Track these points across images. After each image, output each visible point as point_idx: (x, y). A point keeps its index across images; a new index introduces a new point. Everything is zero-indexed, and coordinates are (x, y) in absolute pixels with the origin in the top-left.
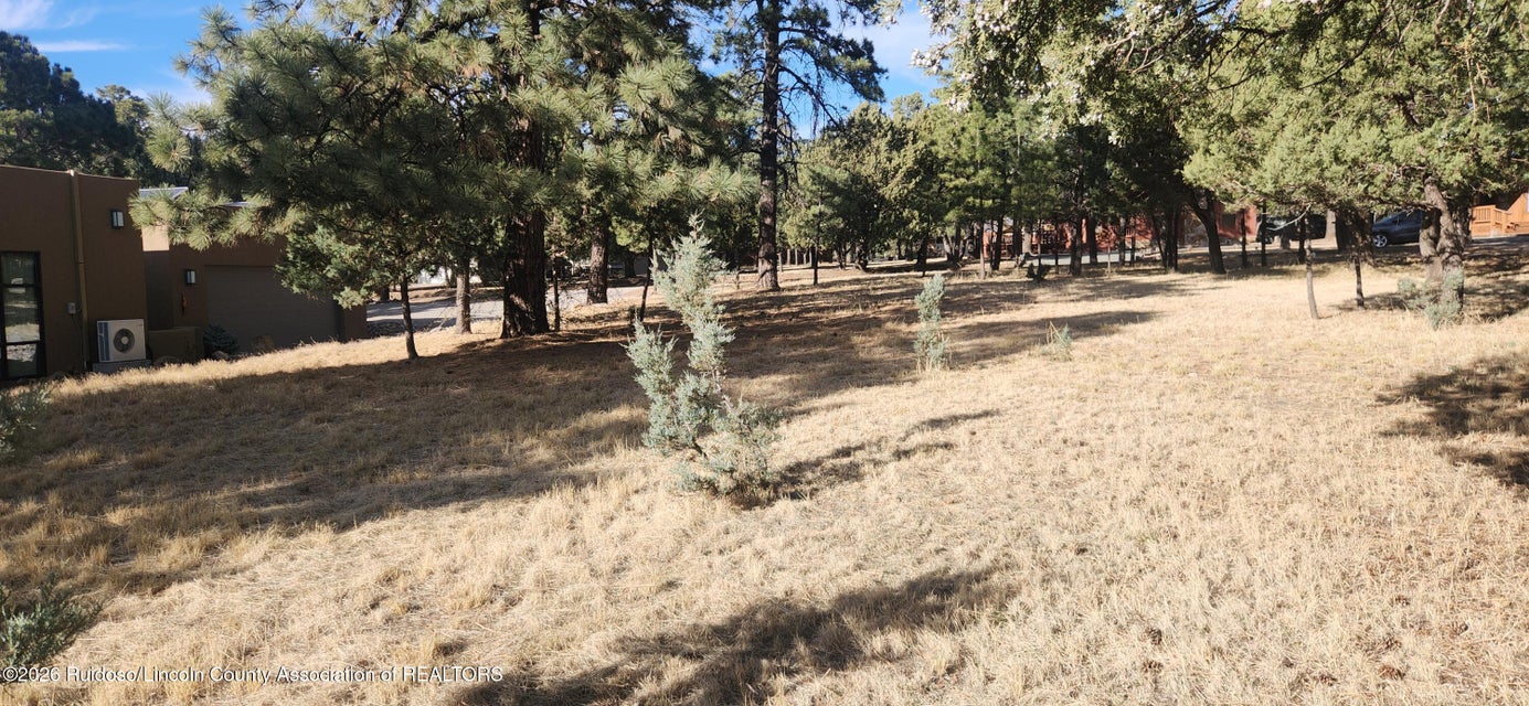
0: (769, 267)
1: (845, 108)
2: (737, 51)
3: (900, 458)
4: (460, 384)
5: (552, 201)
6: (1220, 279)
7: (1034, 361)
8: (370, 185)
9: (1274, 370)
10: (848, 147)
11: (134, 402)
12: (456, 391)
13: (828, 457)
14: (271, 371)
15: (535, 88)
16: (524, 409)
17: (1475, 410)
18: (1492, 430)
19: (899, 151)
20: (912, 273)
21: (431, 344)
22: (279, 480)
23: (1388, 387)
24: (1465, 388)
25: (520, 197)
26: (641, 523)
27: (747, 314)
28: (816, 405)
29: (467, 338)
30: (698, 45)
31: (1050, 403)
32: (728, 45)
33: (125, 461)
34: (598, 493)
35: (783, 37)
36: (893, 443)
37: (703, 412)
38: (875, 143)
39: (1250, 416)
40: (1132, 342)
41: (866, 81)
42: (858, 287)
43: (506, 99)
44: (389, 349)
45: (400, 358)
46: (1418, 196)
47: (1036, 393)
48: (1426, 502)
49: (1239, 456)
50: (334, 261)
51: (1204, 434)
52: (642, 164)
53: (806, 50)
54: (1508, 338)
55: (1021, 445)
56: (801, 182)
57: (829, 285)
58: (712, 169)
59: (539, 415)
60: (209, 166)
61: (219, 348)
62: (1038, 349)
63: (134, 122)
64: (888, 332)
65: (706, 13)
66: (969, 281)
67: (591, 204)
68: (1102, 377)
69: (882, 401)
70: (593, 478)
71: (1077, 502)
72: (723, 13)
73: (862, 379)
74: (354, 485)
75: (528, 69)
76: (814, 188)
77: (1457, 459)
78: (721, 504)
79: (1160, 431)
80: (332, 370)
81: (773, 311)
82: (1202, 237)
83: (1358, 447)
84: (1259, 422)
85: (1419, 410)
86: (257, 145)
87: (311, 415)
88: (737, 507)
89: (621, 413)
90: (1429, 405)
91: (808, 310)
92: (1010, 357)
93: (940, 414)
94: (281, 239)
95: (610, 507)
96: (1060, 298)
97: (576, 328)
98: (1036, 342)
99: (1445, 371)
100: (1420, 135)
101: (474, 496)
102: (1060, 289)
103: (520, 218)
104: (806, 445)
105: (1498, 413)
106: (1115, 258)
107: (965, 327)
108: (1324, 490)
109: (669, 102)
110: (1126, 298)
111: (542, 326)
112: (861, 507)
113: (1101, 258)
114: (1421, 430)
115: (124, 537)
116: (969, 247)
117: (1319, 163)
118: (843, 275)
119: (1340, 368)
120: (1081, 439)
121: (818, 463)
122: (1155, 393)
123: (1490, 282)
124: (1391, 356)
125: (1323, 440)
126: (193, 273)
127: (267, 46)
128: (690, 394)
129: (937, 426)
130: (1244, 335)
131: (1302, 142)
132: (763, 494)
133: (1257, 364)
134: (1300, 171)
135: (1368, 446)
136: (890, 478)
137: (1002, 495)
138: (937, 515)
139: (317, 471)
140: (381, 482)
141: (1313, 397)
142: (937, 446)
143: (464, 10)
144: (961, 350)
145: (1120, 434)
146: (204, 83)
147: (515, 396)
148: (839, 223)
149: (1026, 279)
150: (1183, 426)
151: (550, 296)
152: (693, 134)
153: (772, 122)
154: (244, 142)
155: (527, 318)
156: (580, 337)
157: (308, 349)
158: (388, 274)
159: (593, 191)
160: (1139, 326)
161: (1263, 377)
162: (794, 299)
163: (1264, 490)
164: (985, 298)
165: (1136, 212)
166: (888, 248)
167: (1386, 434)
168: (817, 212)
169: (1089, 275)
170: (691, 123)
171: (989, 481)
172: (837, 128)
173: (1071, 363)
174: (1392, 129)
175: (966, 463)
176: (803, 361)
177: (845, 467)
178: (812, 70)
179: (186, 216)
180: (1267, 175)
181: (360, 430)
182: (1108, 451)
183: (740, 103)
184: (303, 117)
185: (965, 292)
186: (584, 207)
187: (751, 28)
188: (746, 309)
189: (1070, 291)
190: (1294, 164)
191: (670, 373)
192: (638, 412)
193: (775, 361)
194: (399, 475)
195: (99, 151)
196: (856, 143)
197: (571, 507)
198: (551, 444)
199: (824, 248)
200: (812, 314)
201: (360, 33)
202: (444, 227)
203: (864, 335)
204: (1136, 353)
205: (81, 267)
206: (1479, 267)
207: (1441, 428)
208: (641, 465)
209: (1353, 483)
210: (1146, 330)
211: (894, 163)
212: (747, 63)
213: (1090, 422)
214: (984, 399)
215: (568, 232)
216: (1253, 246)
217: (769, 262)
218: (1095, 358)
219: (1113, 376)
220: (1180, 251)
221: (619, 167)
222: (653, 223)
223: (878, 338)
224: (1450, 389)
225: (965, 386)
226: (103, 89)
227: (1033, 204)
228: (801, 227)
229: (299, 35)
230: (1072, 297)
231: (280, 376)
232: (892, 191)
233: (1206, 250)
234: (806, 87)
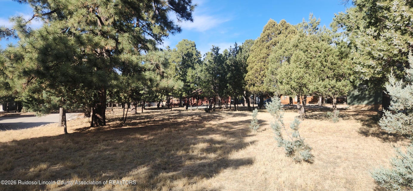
0: (134, 107)
45: (61, 134)
103: (100, 91)
217: (134, 106)
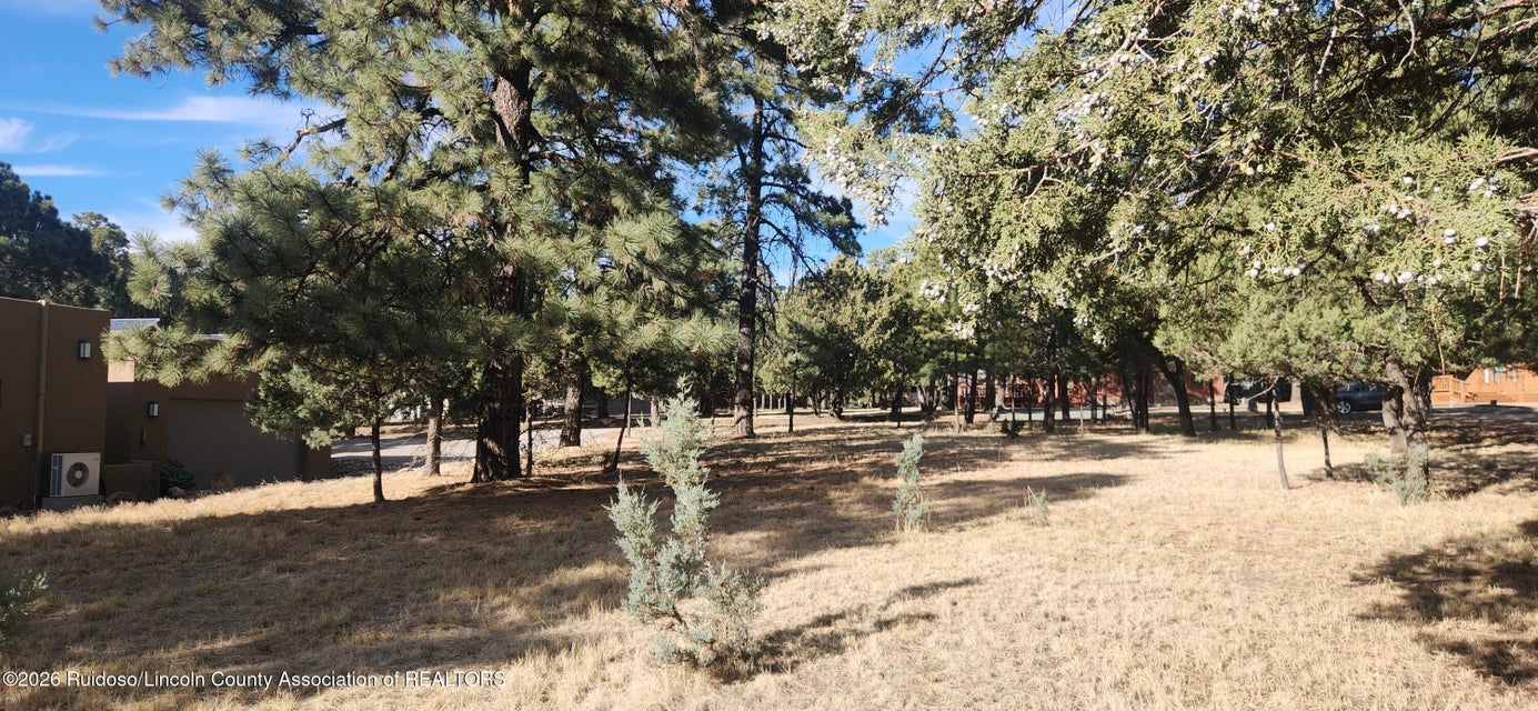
0: (745, 413)
1: (823, 261)
2: (719, 203)
3: (881, 629)
4: (428, 532)
5: (533, 348)
6: (1191, 442)
7: (1012, 526)
8: (352, 329)
9: (1249, 543)
10: (825, 297)
11: (85, 544)
12: (424, 540)
13: (808, 626)
14: (232, 513)
15: (523, 237)
16: (494, 562)
17: (1447, 593)
18: (1465, 616)
19: (874, 303)
20: (887, 423)
21: (402, 485)
22: (238, 636)
23: (1362, 566)
24: (1437, 570)
25: (500, 343)
26: (616, 697)
27: (723, 462)
28: (795, 566)
29: (436, 481)
30: (683, 197)
31: (1029, 573)
32: (712, 198)
33: (74, 611)
34: (572, 660)
35: (765, 191)
36: (874, 612)
37: (684, 577)
38: (852, 294)
39: (1228, 593)
40: (1108, 507)
41: (845, 237)
42: (833, 436)
43: (492, 246)
44: (352, 491)
45: (365, 502)
46: (1380, 372)
47: (1015, 560)
48: (1406, 693)
49: (1220, 637)
50: (306, 401)
51: (1184, 612)
52: (625, 313)
53: (787, 205)
54: (1475, 517)
55: (1002, 618)
56: (778, 330)
57: (804, 433)
58: (694, 321)
59: (511, 568)
60: (189, 304)
61: (175, 484)
62: (1015, 512)
63: (108, 249)
64: (865, 487)
65: (691, 167)
66: (944, 434)
67: (569, 348)
68: (1081, 545)
69: (861, 564)
70: (567, 644)
71: (1061, 684)
72: (708, 168)
73: (841, 538)
74: (316, 644)
75: (517, 219)
76: (791, 336)
77: (1433, 646)
78: (700, 677)
79: (1141, 606)
80: (295, 513)
81: (749, 460)
82: (1171, 397)
83: (1337, 631)
84: (1236, 600)
85: (1394, 592)
86: (240, 285)
87: (274, 564)
88: (716, 681)
89: (595, 570)
90: (1402, 587)
91: (784, 460)
92: (988, 520)
93: (920, 581)
94: (254, 378)
95: (584, 676)
96: (1035, 457)
97: (548, 473)
98: (1013, 505)
99: (1416, 550)
100: (1379, 316)
101: (443, 660)
102: (1034, 446)
103: (499, 361)
104: (785, 612)
105: (1470, 598)
106: (1087, 414)
107: (942, 485)
108: (1306, 678)
109: (654, 255)
110: (1100, 459)
111: (514, 471)
112: (843, 682)
113: (1074, 414)
114: (1396, 614)
115: (73, 699)
116: (943, 398)
117: (1285, 340)
118: (817, 422)
119: (1313, 544)
120: (1062, 613)
121: (798, 632)
122: (1134, 565)
123: (1453, 455)
124: (1362, 532)
125: (1301, 621)
126: (156, 406)
127: (258, 189)
128: (673, 560)
129: (918, 594)
130: (1219, 504)
131: (1267, 321)
132: (743, 667)
133: (1232, 536)
134: (1267, 347)
135: (1346, 630)
136: (872, 652)
137: (985, 673)
138: (921, 694)
139: (277, 627)
140: (346, 643)
141: (1289, 574)
142: (919, 617)
143: (457, 160)
144: (938, 510)
145: (1101, 609)
146: (190, 220)
147: (486, 547)
148: (816, 371)
149: (1000, 434)
150: (1164, 602)
151: (524, 439)
152: (676, 286)
153: (752, 271)
154: (227, 283)
155: (500, 461)
156: (552, 483)
157: (269, 488)
158: (360, 415)
159: (573, 336)
160: (1115, 491)
161: (1239, 551)
162: (769, 447)
163: (1246, 676)
164: (960, 454)
165: (1105, 372)
166: (862, 395)
167: (1363, 617)
168: (794, 360)
169: (1062, 432)
170: (676, 276)
171: (972, 657)
172: (816, 279)
173: (1048, 529)
174: (1353, 310)
175: (948, 636)
176: (781, 516)
177: (826, 638)
178: (792, 223)
179: (159, 352)
180: (1236, 350)
181: (324, 582)
182: (1090, 628)
183: (722, 253)
184: (289, 261)
185: (941, 446)
186: (563, 351)
187: (734, 181)
188: (721, 456)
189: (1044, 449)
190: (1261, 341)
191: (651, 537)
192: (612, 569)
193: (753, 515)
194: (364, 635)
195: (70, 278)
196: (833, 294)
197: (544, 676)
198: (523, 602)
199: (799, 394)
200: (788, 465)
201: (352, 179)
202: (423, 369)
203: (842, 490)
204: (1113, 520)
205: (42, 398)
206: (1441, 439)
207: (1416, 613)
208: (617, 629)
209: (1334, 670)
210: (1122, 495)
211: (870, 314)
212: (729, 214)
213: (1071, 594)
214: (964, 566)
215: (546, 376)
216: (1222, 408)
217: (745, 407)
218: (1072, 523)
219: (1091, 545)
220: (1151, 410)
221: (601, 314)
222: (632, 370)
223: (855, 494)
224: (1422, 570)
225: (944, 550)
226: (80, 215)
227: (1008, 360)
228: (776, 373)
229: (291, 179)
230: (1047, 456)
231: (240, 519)
232: (867, 341)
233: (1176, 410)
234: (786, 239)
